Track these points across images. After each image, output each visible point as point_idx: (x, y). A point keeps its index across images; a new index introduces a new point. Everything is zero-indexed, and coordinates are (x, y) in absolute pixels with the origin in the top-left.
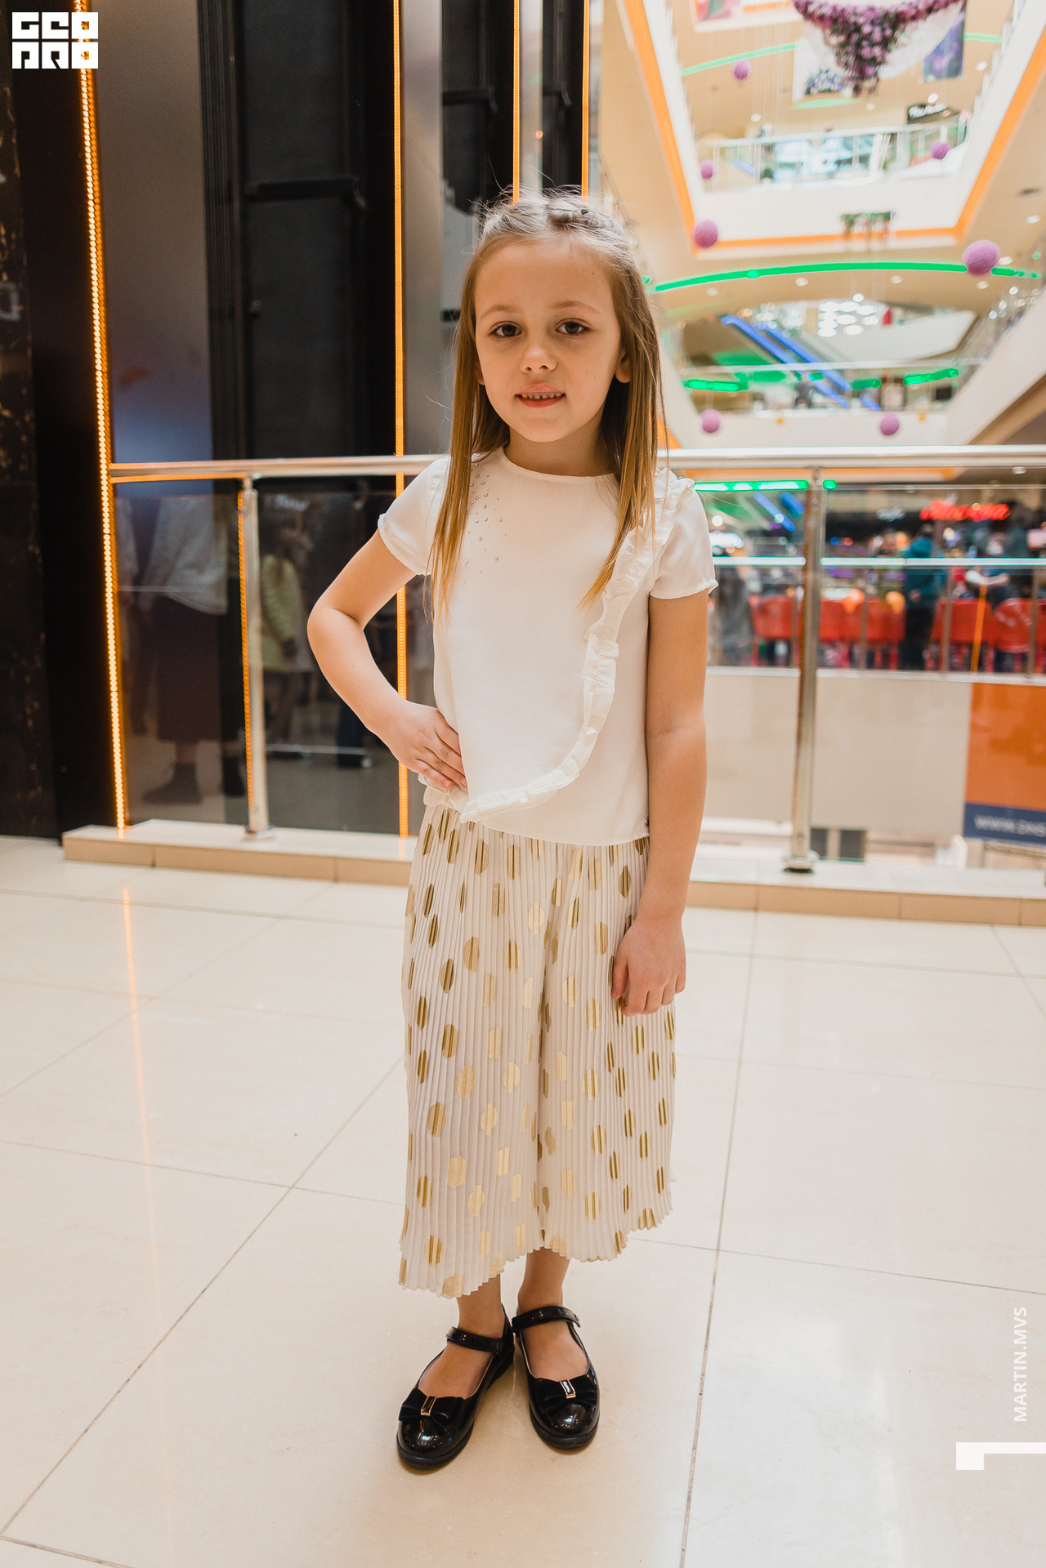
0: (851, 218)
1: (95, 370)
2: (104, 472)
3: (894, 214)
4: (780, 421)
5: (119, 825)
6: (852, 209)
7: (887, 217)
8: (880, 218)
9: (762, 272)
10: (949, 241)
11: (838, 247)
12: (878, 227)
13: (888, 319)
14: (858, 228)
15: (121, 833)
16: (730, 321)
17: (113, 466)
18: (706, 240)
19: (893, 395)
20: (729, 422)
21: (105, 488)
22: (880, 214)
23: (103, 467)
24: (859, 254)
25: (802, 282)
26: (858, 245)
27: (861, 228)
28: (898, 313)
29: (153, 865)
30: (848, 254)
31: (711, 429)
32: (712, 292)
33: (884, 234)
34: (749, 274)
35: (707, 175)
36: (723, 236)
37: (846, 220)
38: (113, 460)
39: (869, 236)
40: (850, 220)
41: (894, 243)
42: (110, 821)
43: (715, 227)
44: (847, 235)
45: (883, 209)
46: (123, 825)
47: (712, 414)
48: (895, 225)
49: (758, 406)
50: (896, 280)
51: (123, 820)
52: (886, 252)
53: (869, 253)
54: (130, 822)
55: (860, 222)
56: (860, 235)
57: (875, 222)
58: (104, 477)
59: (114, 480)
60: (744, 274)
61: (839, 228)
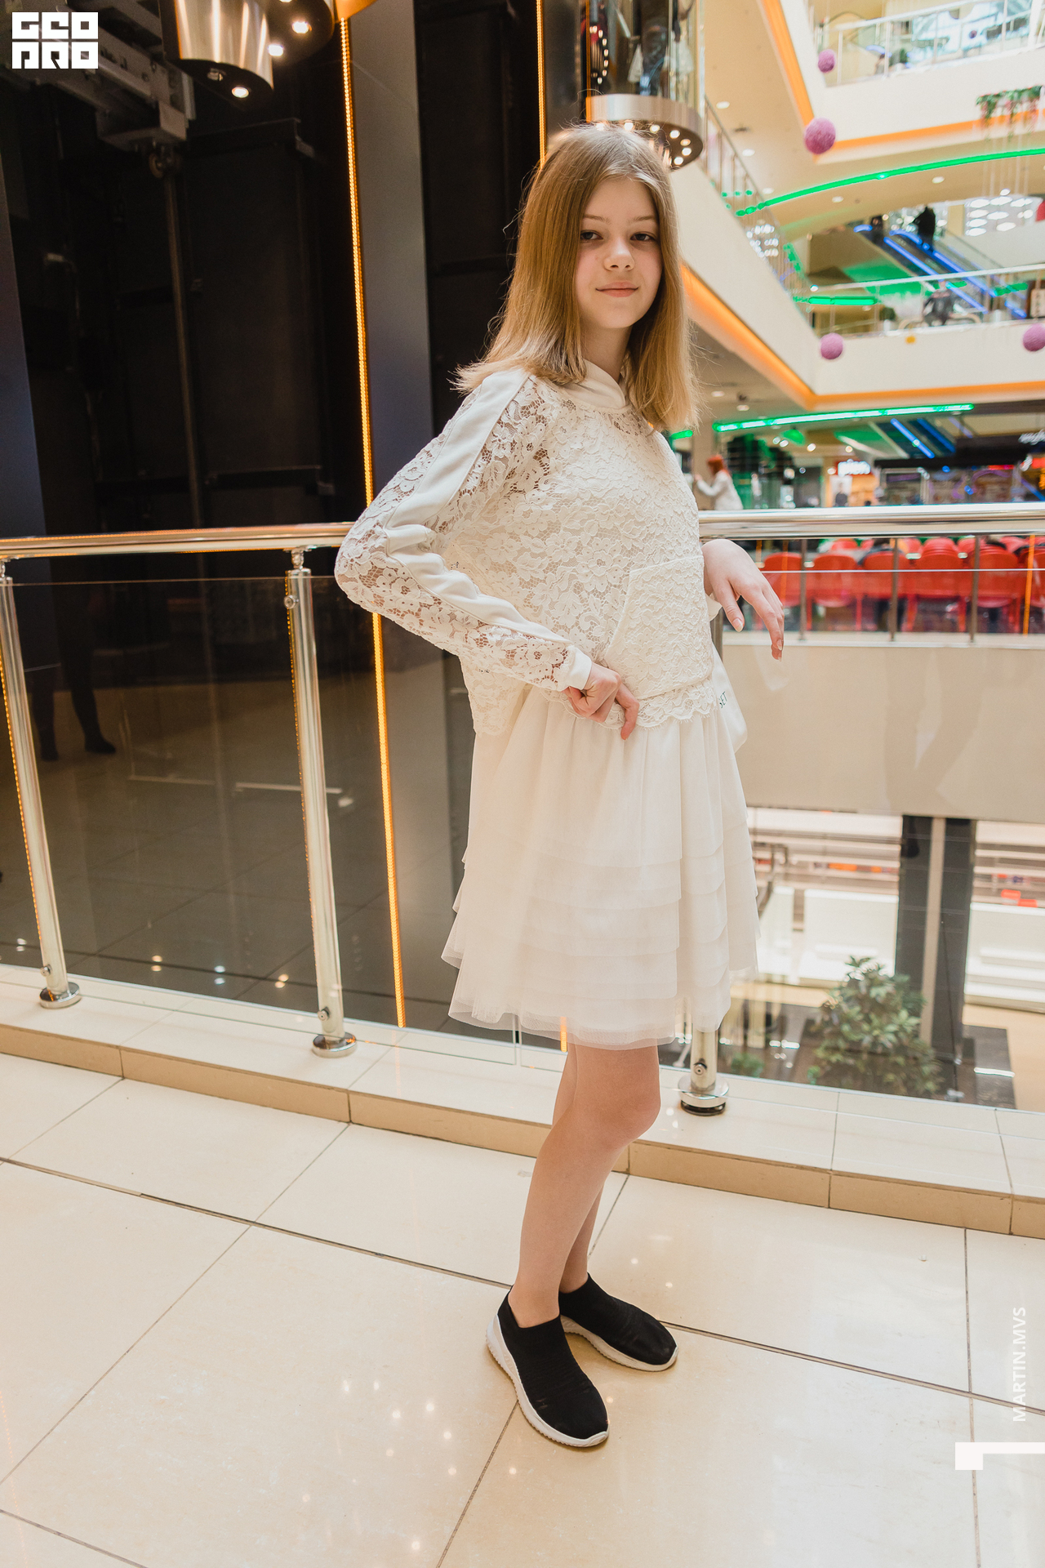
0: (990, 99)
4: (911, 340)
6: (990, 90)
7: (1034, 94)
8: (1025, 95)
9: (891, 173)
11: (976, 136)
12: (1022, 108)
13: (1042, 212)
14: (1000, 112)
18: (821, 143)
19: (1043, 301)
20: (852, 345)
22: (1026, 91)
24: (1000, 143)
25: (938, 180)
26: (999, 132)
27: (1002, 110)
30: (987, 144)
31: (831, 355)
32: (838, 200)
33: (1029, 118)
35: (827, 67)
36: (840, 137)
37: (985, 103)
39: (1012, 120)
40: (989, 103)
41: (1042, 124)
43: (833, 130)
44: (987, 121)
47: (833, 339)
48: (1042, 103)
49: (887, 324)
52: (1033, 138)
53: (1012, 140)
55: (1001, 103)
56: (1002, 120)
57: (1018, 103)
60: (875, 176)
61: (976, 113)
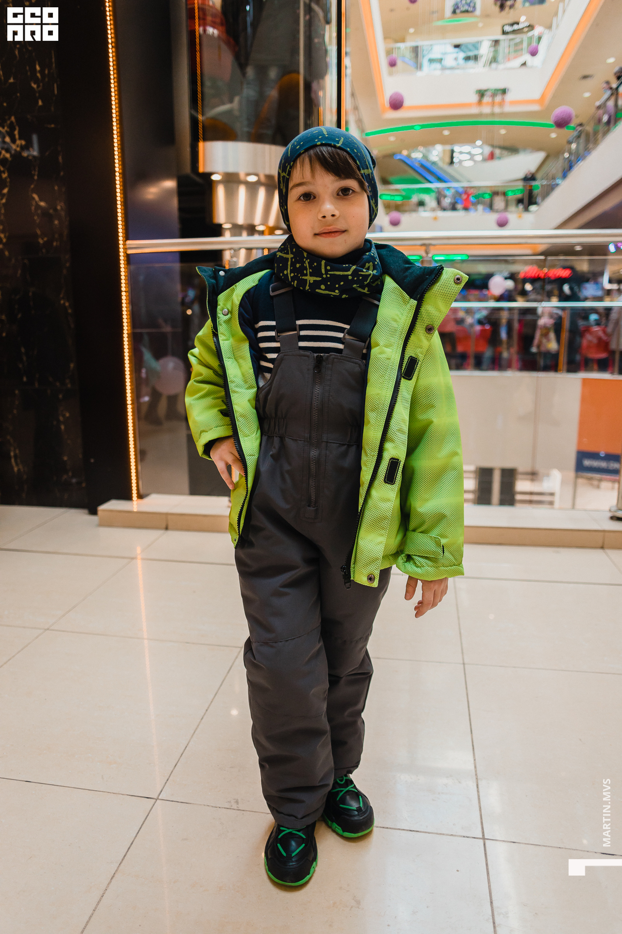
0: (482, 92)
1: (115, 171)
2: (121, 246)
3: (508, 90)
4: (435, 219)
5: (133, 499)
6: (483, 87)
7: (504, 91)
8: (500, 92)
9: (423, 126)
10: (536, 108)
11: (474, 110)
12: (498, 99)
13: (492, 156)
14: (487, 99)
15: (135, 505)
16: (398, 157)
17: (129, 242)
18: (396, 104)
19: (499, 202)
20: (405, 219)
21: (122, 258)
22: (500, 90)
23: (121, 242)
24: (487, 115)
25: (446, 133)
26: (486, 110)
27: (488, 98)
28: (497, 152)
29: (167, 528)
30: (480, 115)
31: (395, 223)
32: (392, 139)
33: (502, 104)
34: (415, 128)
35: (393, 64)
36: (407, 103)
37: (479, 93)
38: (127, 238)
39: (493, 104)
40: (481, 94)
41: (508, 109)
42: (128, 497)
43: (402, 98)
44: (480, 102)
45: (502, 86)
46: (136, 498)
47: (395, 214)
48: (509, 97)
49: (421, 209)
50: (503, 132)
51: (136, 495)
52: (502, 115)
53: (493, 114)
54: (140, 496)
55: (489, 93)
56: (488, 103)
57: (496, 96)
58: (121, 250)
59: (130, 252)
60: (412, 127)
61: (475, 98)
